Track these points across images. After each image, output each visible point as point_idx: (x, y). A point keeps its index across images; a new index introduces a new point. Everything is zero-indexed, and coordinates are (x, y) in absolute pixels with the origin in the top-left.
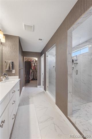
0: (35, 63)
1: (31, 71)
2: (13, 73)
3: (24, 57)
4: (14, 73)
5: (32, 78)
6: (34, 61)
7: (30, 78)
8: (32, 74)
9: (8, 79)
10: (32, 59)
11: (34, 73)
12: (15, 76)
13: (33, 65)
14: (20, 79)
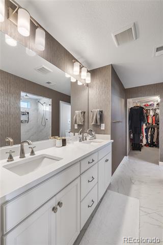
0: (155, 110)
1: (144, 127)
2: (102, 129)
3: (128, 100)
4: (104, 129)
5: (149, 141)
6: (155, 105)
7: (142, 141)
8: (149, 133)
9: (95, 139)
10: (149, 101)
11: (154, 131)
12: (104, 134)
13: (152, 113)
14: (112, 141)
